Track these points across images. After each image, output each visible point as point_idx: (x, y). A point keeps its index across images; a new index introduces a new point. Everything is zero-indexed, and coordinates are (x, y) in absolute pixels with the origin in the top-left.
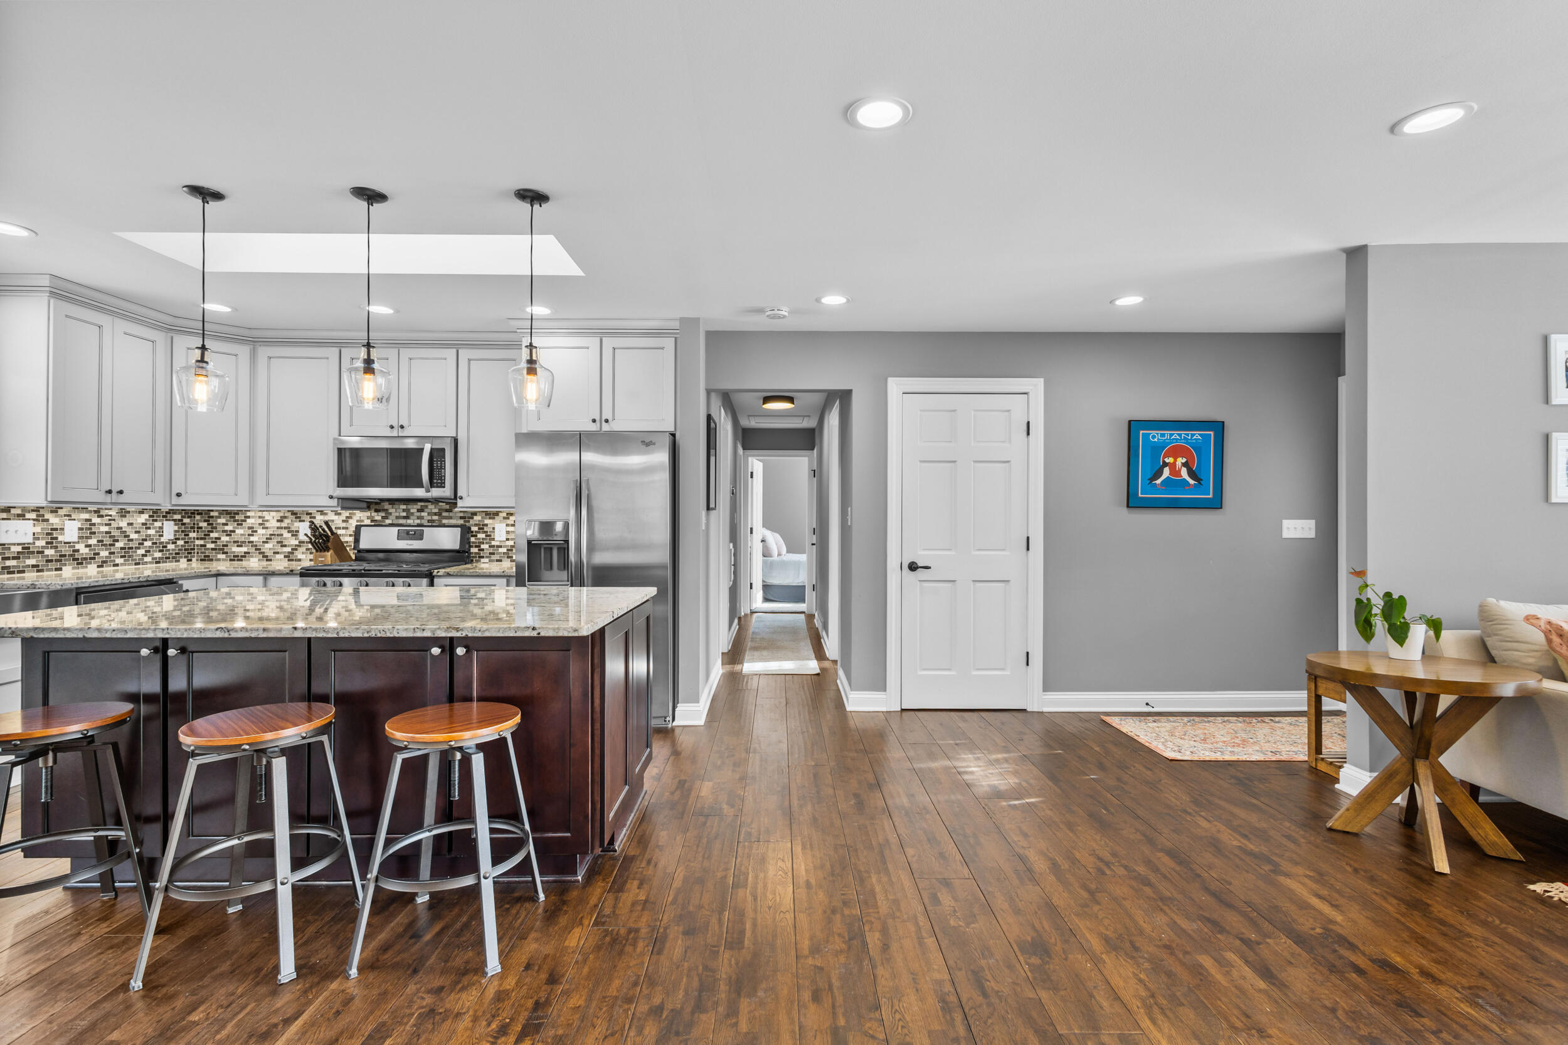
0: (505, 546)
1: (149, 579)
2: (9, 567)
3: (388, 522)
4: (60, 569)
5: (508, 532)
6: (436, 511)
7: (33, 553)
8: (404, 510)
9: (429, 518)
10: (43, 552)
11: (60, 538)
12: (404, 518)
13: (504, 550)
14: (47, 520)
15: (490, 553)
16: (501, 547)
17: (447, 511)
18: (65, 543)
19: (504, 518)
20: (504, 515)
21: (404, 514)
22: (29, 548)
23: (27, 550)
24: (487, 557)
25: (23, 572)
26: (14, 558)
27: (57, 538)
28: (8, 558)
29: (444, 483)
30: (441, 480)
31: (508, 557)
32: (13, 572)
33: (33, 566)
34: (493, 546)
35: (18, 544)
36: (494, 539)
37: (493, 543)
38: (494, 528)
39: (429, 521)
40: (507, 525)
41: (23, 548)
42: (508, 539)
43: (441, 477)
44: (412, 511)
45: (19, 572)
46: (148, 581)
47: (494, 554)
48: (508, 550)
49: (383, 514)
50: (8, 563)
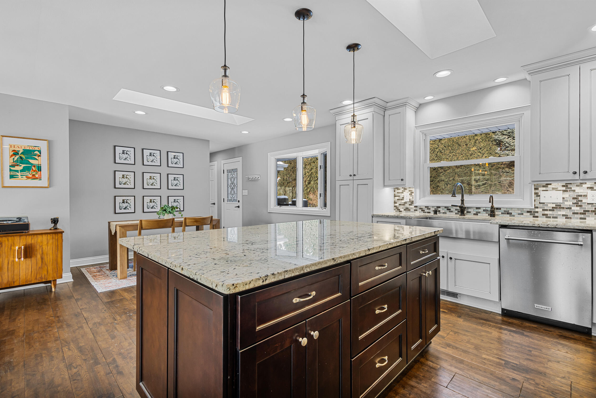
1: (557, 227)
2: (547, 214)
4: (585, 219)
7: (563, 208)
10: (570, 208)
11: (584, 201)
14: (574, 191)
18: (588, 204)
22: (560, 205)
23: (558, 207)
25: (556, 218)
26: (550, 210)
27: (581, 201)
28: (547, 210)
32: (550, 217)
33: (563, 215)
35: (553, 203)
41: (556, 205)
45: (553, 217)
46: (556, 228)
50: (546, 212)
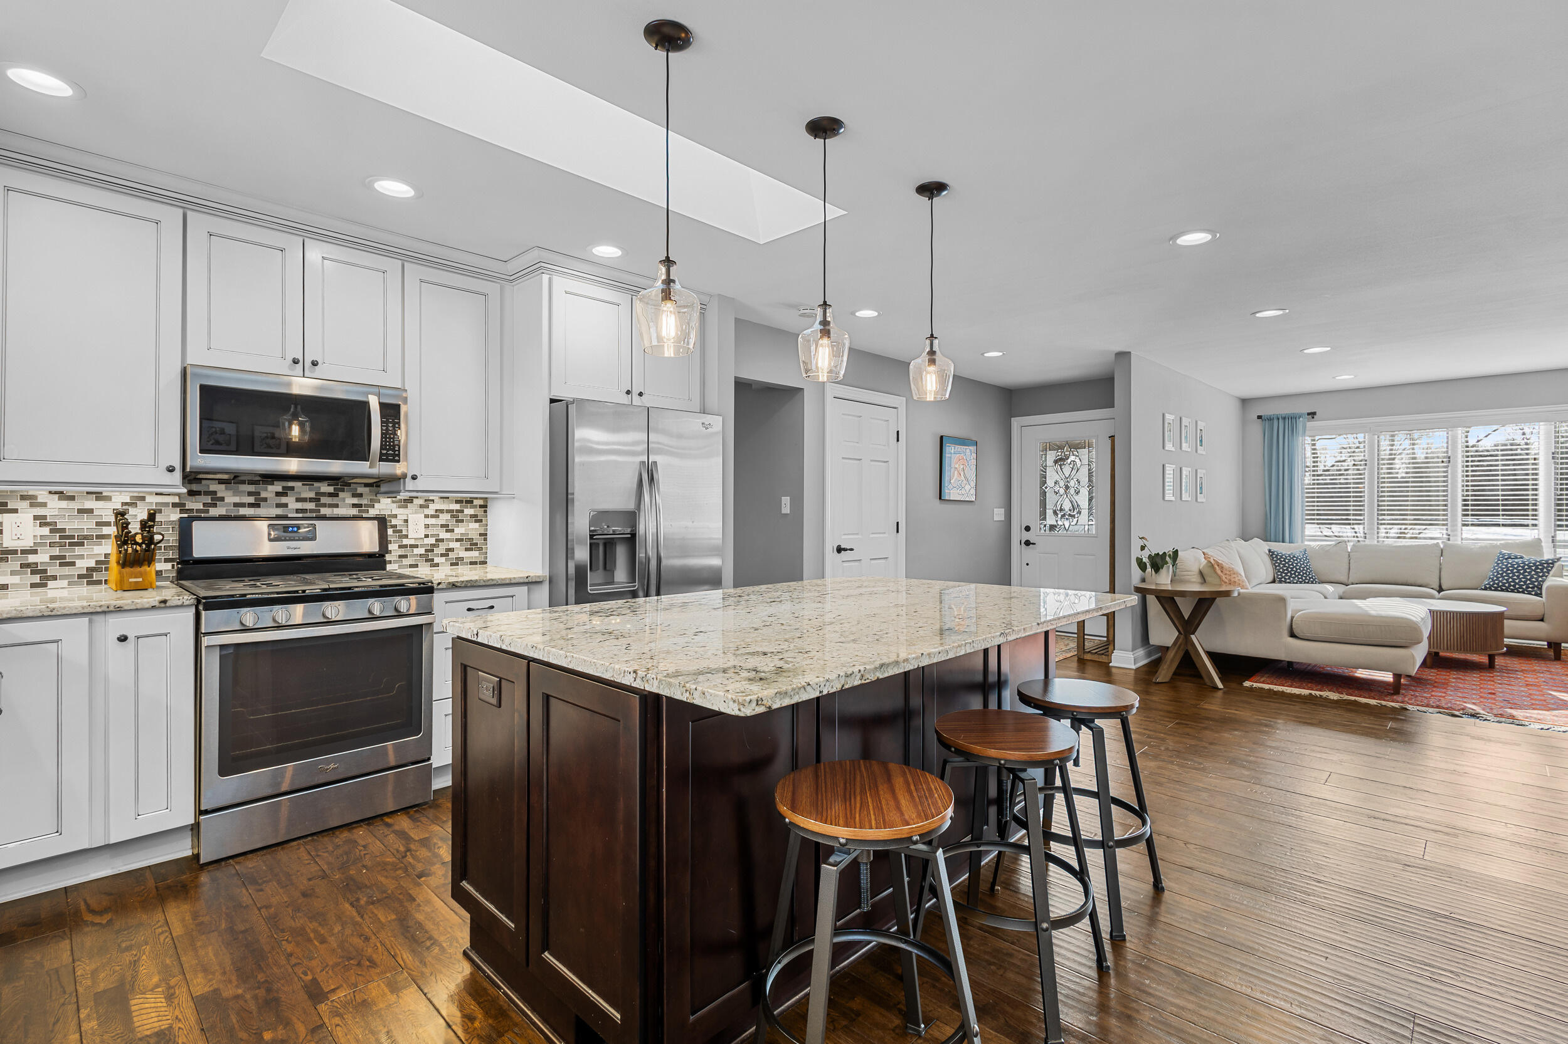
0: (422, 546)
3: (213, 512)
5: (427, 526)
6: (312, 495)
8: (250, 494)
9: (299, 505)
12: (251, 505)
13: (422, 551)
15: (400, 556)
16: (416, 546)
17: (330, 495)
19: (421, 506)
20: (421, 502)
21: (251, 500)
24: (395, 562)
29: (399, 455)
30: (394, 451)
31: (427, 561)
34: (405, 546)
36: (406, 536)
37: (405, 542)
38: (406, 521)
39: (298, 511)
40: (426, 516)
42: (427, 536)
43: (394, 446)
44: (263, 495)
47: (405, 556)
48: (426, 551)
49: (208, 499)
